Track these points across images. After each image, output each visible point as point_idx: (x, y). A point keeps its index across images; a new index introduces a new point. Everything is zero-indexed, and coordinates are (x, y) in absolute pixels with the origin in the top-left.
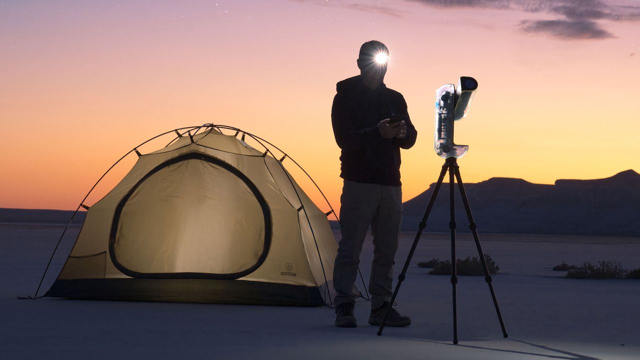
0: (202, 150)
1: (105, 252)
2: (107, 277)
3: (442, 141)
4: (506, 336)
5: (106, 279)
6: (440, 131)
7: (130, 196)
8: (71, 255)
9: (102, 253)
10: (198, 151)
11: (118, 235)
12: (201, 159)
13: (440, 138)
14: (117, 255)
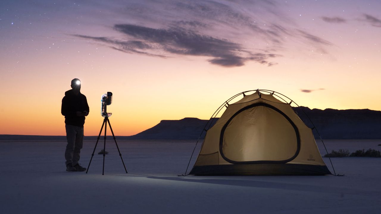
0: (264, 101)
1: (218, 152)
2: (220, 164)
3: (103, 112)
4: (127, 173)
5: (220, 165)
6: (102, 109)
7: (229, 123)
8: (200, 154)
9: (216, 152)
10: (262, 102)
11: (223, 144)
12: (264, 106)
13: (102, 111)
14: (224, 153)
